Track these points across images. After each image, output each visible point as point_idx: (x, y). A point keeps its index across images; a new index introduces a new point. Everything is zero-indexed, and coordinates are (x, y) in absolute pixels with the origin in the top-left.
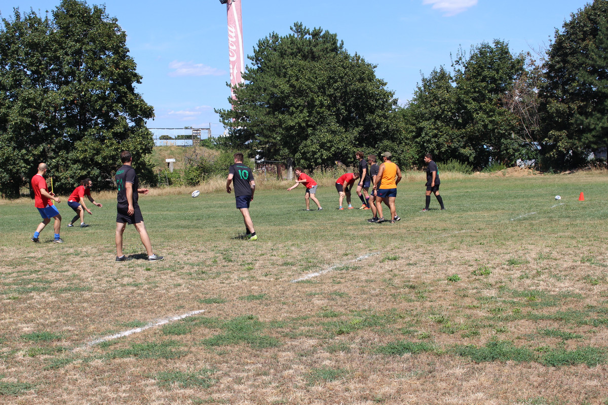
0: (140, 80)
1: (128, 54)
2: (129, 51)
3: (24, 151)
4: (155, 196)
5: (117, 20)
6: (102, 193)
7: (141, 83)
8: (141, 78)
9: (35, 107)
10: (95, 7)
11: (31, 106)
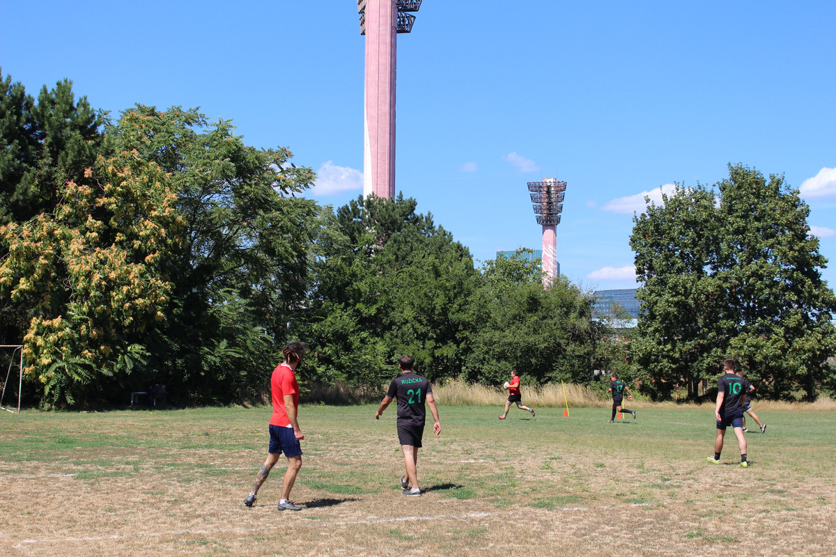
0: (826, 264)
1: (808, 233)
2: (809, 229)
3: (669, 346)
4: (827, 410)
5: (799, 193)
6: (761, 402)
7: (826, 267)
8: (826, 262)
9: (682, 295)
10: (772, 177)
11: (678, 294)
